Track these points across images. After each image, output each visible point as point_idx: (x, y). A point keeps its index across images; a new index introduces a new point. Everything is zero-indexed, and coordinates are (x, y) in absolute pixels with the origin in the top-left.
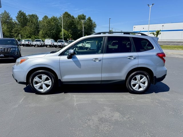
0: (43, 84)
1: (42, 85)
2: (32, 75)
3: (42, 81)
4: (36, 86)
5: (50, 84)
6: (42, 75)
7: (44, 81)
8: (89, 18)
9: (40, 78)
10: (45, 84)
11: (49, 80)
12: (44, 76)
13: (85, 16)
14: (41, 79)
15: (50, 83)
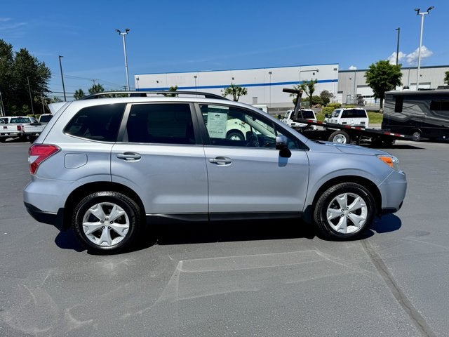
8: (22, 51)
13: (11, 46)
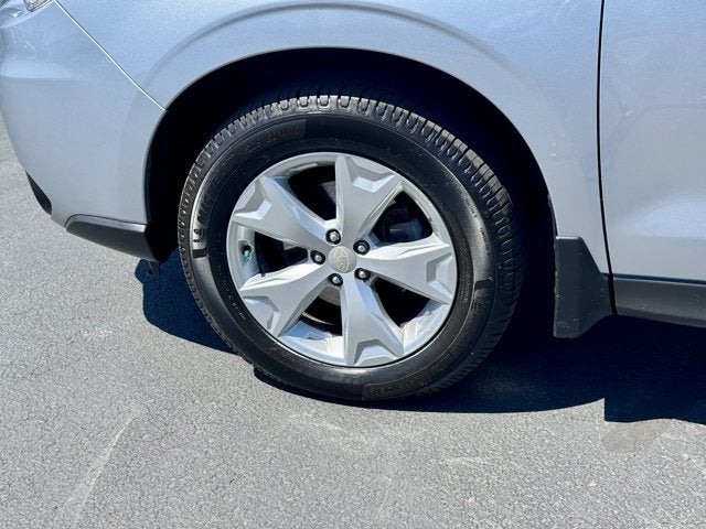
0: (349, 278)
1: (335, 281)
2: (214, 153)
3: (333, 238)
4: (262, 298)
5: (442, 289)
6: (341, 161)
7: (360, 246)
9: (314, 191)
10: (364, 276)
11: (426, 230)
12: (361, 182)
14: (327, 211)
15: (431, 276)
